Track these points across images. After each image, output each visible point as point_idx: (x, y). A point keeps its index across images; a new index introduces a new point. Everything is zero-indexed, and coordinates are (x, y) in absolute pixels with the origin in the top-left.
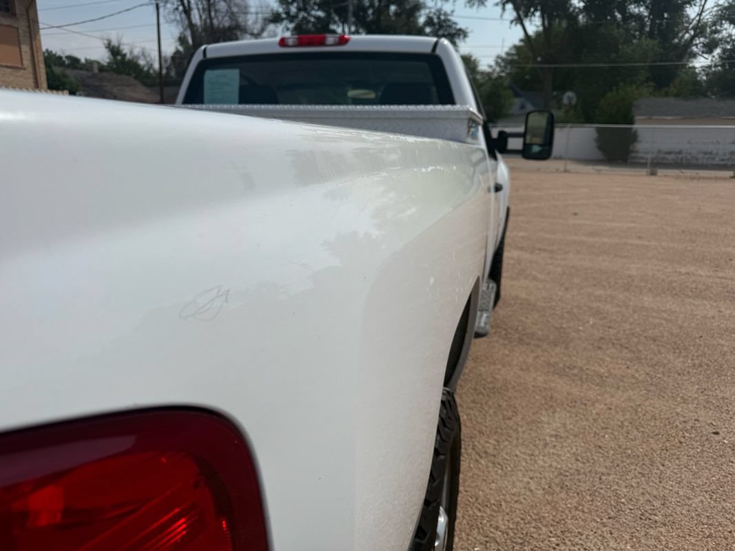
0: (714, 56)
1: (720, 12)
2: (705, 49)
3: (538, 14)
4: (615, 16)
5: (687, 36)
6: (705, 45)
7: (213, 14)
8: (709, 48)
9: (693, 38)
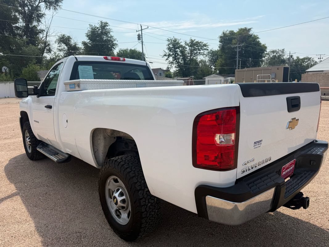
1: (59, 39)
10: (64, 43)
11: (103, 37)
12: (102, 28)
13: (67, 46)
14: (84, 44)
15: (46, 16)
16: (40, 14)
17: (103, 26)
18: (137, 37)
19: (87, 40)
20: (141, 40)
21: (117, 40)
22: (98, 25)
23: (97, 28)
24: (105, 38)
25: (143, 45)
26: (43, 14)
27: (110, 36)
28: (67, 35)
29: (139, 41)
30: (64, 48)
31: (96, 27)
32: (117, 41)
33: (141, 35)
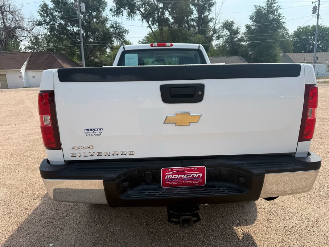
0: (220, 41)
1: (223, 26)
2: (217, 38)
3: (157, 24)
4: (186, 26)
5: (211, 33)
6: (217, 37)
7: (5, 21)
8: (218, 38)
9: (213, 34)
10: (227, 29)
11: (269, 16)
12: (268, 6)
13: (229, 31)
14: (248, 27)
15: (216, 5)
16: (211, 3)
17: (270, 4)
18: (312, 9)
19: (250, 23)
20: (317, 14)
21: (285, 17)
22: (264, 4)
23: (263, 7)
24: (271, 17)
25: (319, 19)
26: (214, 3)
27: (277, 14)
28: (230, 20)
29: (314, 14)
30: (227, 34)
31: (260, 7)
32: (285, 19)
33: (318, 6)
